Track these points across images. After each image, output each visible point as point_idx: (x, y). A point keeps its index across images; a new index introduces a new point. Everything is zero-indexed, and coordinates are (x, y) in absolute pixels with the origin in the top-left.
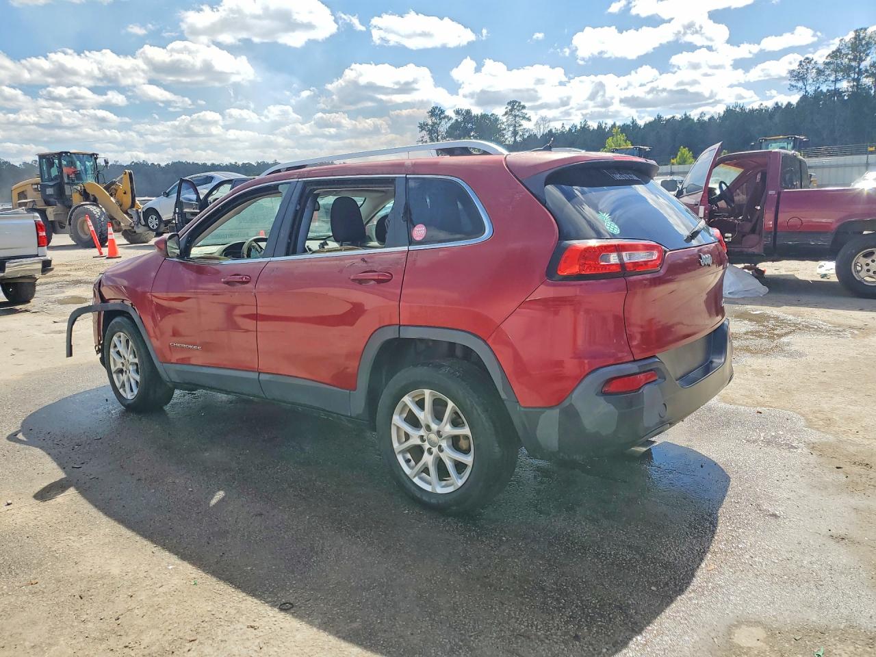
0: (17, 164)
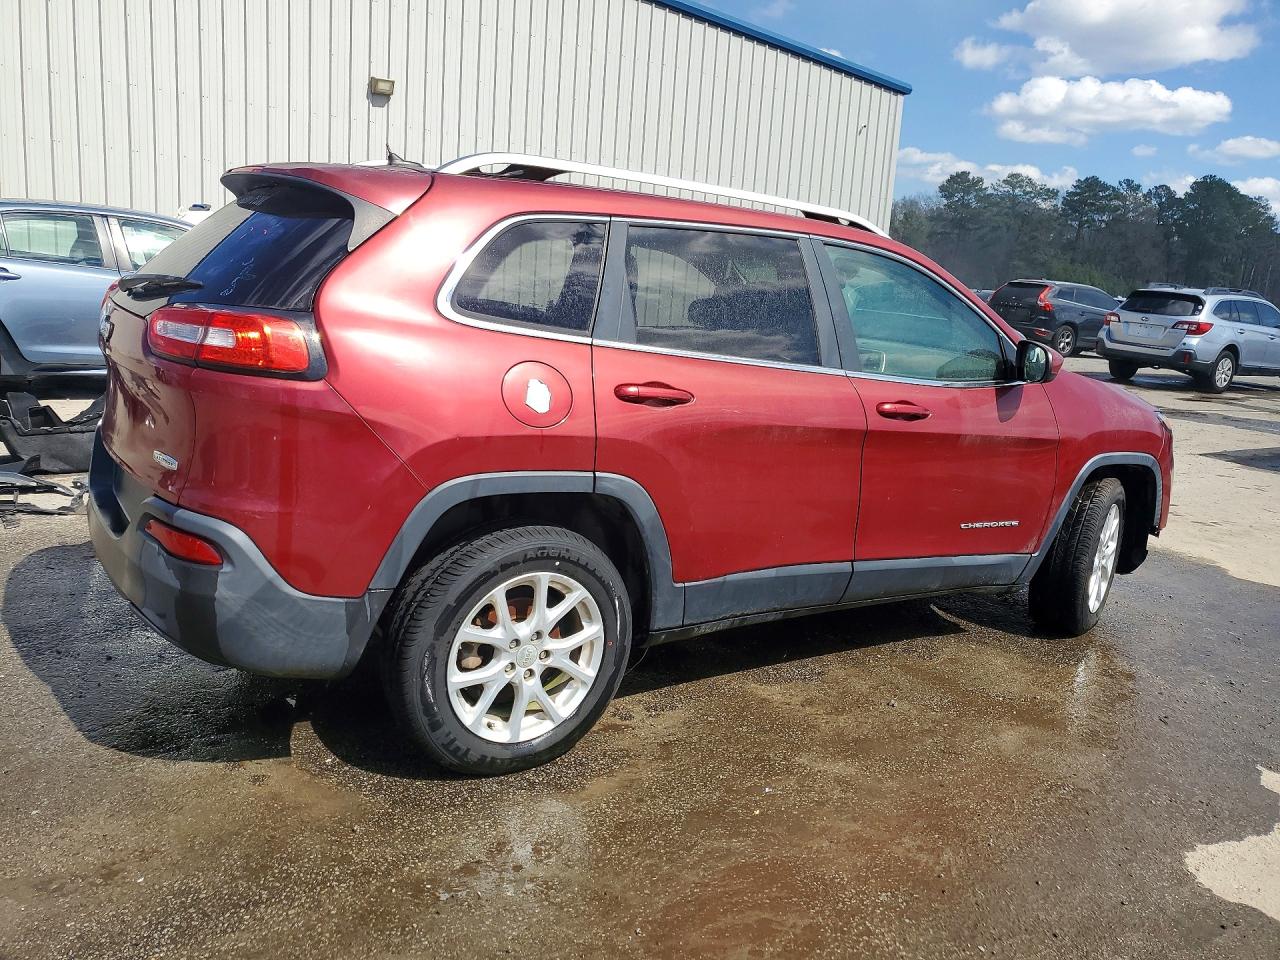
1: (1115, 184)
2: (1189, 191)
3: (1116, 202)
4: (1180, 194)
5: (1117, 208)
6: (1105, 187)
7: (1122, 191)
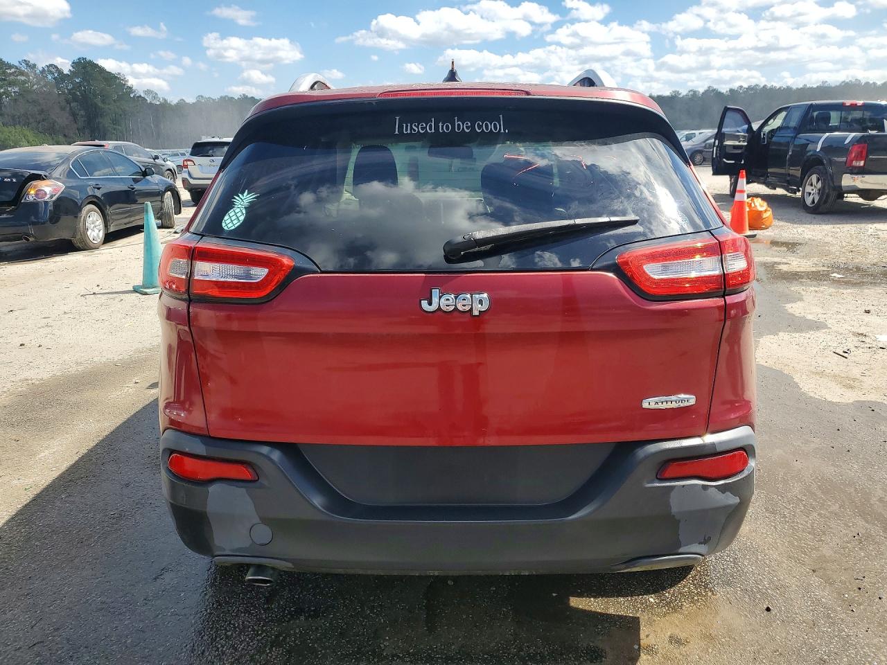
0: (724, 91)
1: (17, 64)
2: (71, 68)
3: (23, 78)
4: (66, 72)
5: (24, 82)
6: (10, 66)
7: (23, 69)
